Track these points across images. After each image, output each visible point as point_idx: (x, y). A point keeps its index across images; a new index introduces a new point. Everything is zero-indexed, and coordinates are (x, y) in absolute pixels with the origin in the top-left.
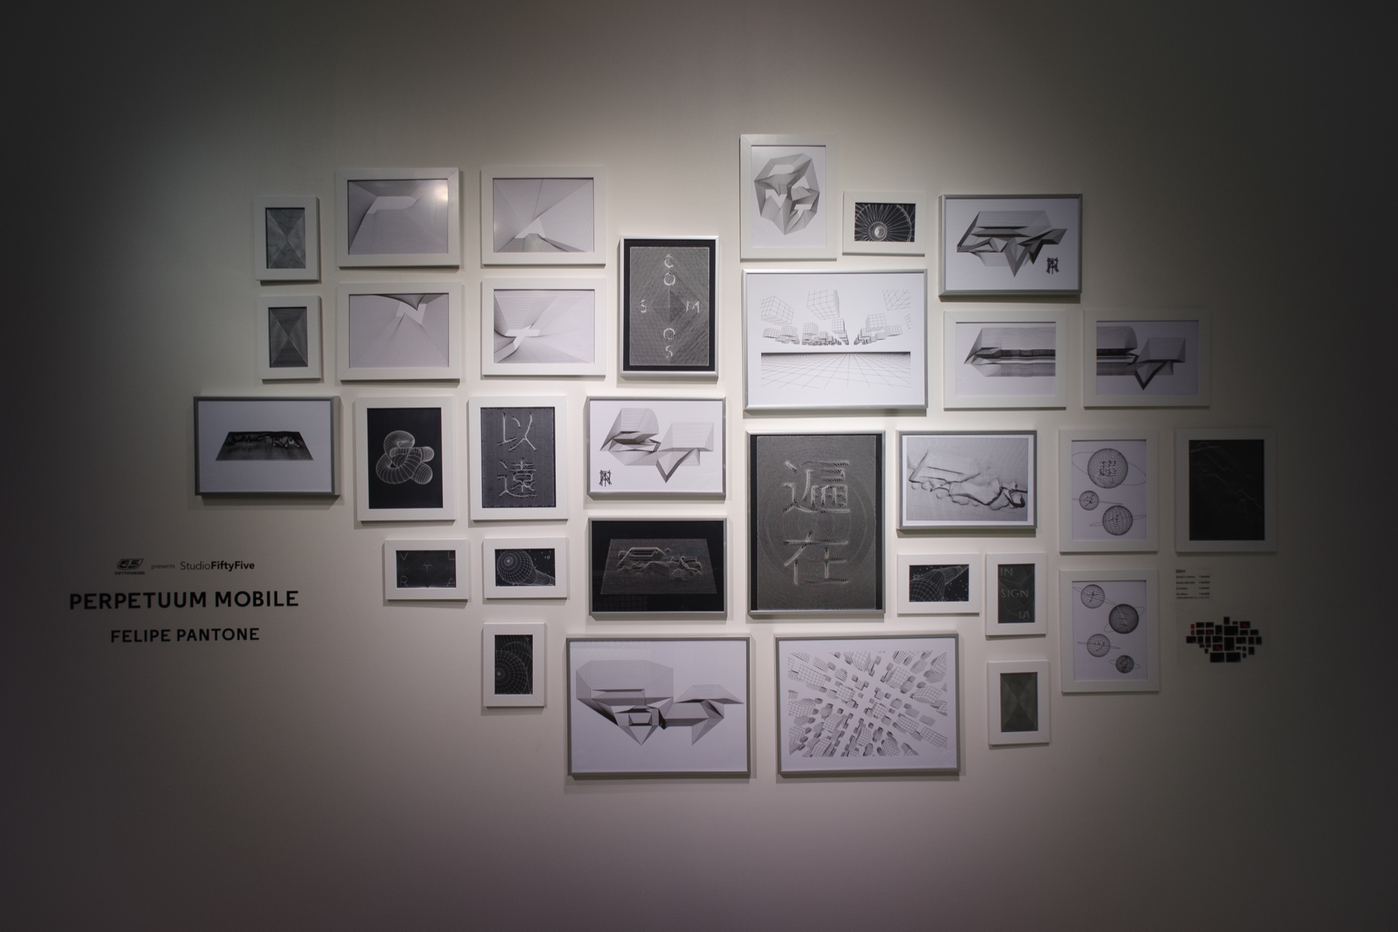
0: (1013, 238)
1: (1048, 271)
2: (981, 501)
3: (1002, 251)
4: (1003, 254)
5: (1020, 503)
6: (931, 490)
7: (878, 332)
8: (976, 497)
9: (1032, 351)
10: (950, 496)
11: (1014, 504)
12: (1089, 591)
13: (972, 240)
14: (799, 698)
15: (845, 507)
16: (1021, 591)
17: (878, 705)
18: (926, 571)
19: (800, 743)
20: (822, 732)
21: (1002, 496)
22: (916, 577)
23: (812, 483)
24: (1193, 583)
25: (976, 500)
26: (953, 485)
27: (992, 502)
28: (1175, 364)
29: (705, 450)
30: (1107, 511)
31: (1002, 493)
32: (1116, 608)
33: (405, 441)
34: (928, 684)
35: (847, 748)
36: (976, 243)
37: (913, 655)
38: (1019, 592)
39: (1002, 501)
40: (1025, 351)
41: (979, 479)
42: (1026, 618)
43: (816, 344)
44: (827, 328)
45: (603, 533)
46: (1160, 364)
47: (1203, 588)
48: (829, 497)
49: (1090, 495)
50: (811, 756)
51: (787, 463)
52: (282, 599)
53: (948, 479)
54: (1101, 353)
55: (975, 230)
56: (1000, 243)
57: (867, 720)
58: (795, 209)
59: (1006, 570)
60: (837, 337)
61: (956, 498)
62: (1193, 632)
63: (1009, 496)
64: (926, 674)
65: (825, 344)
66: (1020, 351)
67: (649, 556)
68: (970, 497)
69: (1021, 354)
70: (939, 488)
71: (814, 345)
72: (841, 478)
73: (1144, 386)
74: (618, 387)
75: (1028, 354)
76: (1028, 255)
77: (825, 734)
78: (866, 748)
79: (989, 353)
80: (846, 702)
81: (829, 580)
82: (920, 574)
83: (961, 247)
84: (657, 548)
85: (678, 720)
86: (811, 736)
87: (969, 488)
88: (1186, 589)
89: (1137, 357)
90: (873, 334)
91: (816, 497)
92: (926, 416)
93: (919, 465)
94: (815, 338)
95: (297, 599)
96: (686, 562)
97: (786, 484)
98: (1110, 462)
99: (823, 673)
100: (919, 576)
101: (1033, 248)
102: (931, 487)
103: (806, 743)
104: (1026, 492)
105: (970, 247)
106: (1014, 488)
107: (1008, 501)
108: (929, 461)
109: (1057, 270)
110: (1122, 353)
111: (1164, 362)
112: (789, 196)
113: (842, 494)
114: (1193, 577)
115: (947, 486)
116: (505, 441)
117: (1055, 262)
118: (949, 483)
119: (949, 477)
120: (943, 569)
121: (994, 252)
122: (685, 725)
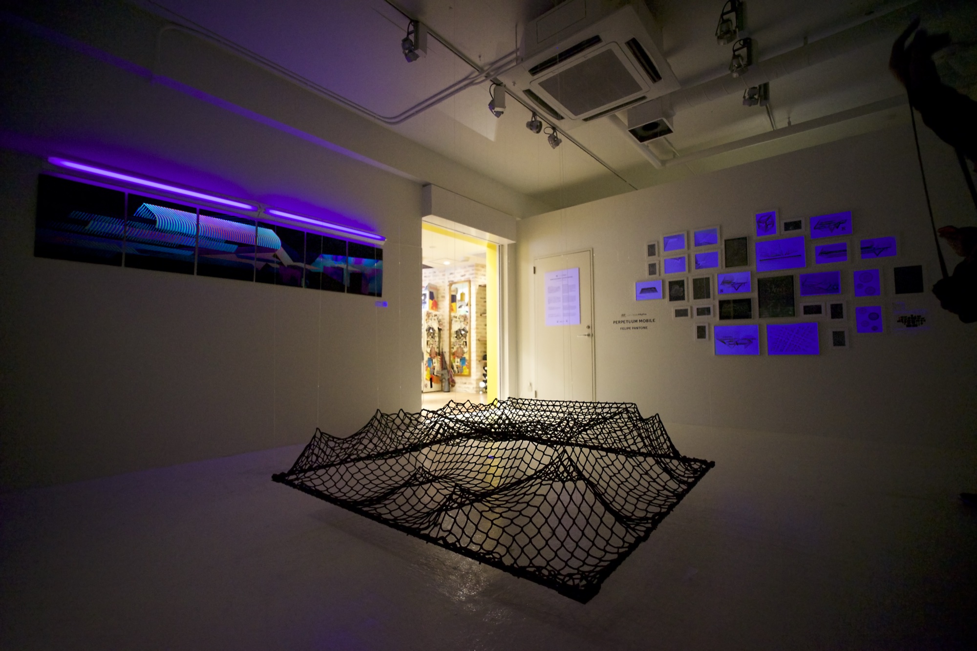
17: (795, 339)
33: (677, 287)
45: (722, 303)
51: (768, 284)
52: (652, 320)
57: (792, 343)
64: (809, 332)
74: (725, 270)
84: (735, 305)
95: (655, 320)
96: (742, 308)
112: (766, 224)
116: (699, 285)
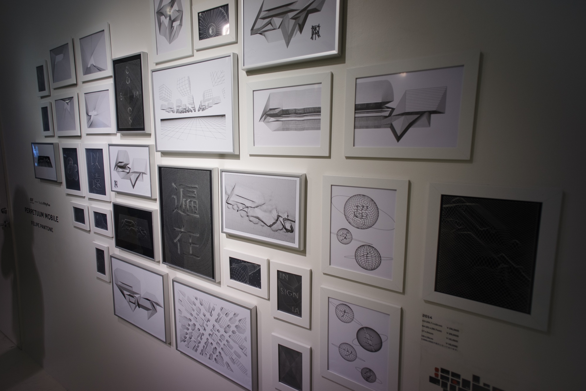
0: (287, 15)
1: (312, 38)
2: (266, 223)
3: (279, 28)
4: (280, 29)
5: (290, 229)
6: (238, 211)
7: (209, 102)
8: (263, 220)
9: (304, 109)
10: (248, 216)
11: (285, 229)
12: (343, 308)
13: (261, 23)
14: (183, 315)
15: (197, 214)
16: (294, 293)
17: (214, 334)
18: (239, 263)
19: (184, 339)
20: (192, 337)
21: (278, 222)
22: (234, 265)
23: (183, 197)
24: (440, 331)
25: (262, 222)
26: (250, 208)
27: (272, 225)
28: (433, 116)
29: (145, 174)
30: (359, 248)
31: (279, 220)
32: (363, 328)
33: (71, 162)
34: (237, 333)
35: (202, 351)
36: (263, 25)
37: (229, 312)
38: (292, 293)
39: (278, 225)
40: (299, 110)
41: (264, 207)
42: (297, 312)
43: (182, 112)
44: (186, 103)
45: (117, 210)
46: (416, 116)
47: (450, 339)
48: (190, 206)
49: (345, 232)
50: (188, 347)
51: (173, 184)
52: (56, 219)
53: (247, 205)
54: (358, 108)
55: (263, 14)
56: (277, 21)
57: (210, 341)
58: (173, 26)
59: (284, 275)
60: (190, 107)
61: (252, 219)
62: (437, 375)
63: (283, 223)
64: (236, 326)
65: (185, 112)
66: (295, 110)
67: (130, 224)
68: (259, 219)
69: (296, 113)
70: (241, 210)
71: (181, 113)
72: (194, 195)
73: (398, 138)
74: (121, 139)
75: (301, 112)
76: (297, 27)
77: (193, 339)
78: (210, 355)
79: (275, 113)
80: (201, 326)
81: (192, 255)
82: (236, 264)
83: (253, 31)
84: (132, 221)
85: (143, 306)
86: (188, 336)
87: (258, 213)
88: (432, 334)
89: (393, 109)
90: (206, 104)
91: (185, 206)
92: (239, 159)
93: (231, 193)
94: (181, 108)
96: (142, 230)
97: (173, 196)
98: (363, 206)
99: (191, 306)
100: (235, 265)
101: (301, 21)
102: (237, 208)
103: (186, 339)
104: (294, 222)
105: (259, 29)
106: (287, 218)
107: (282, 226)
108: (237, 191)
109: (319, 36)
110: (379, 106)
111: (421, 114)
112: (170, 18)
113: (195, 206)
114: (441, 326)
115: (246, 209)
116: (92, 164)
117: (317, 29)
118: (247, 207)
119: (248, 204)
120: (247, 264)
121: (274, 29)
122: (145, 309)
